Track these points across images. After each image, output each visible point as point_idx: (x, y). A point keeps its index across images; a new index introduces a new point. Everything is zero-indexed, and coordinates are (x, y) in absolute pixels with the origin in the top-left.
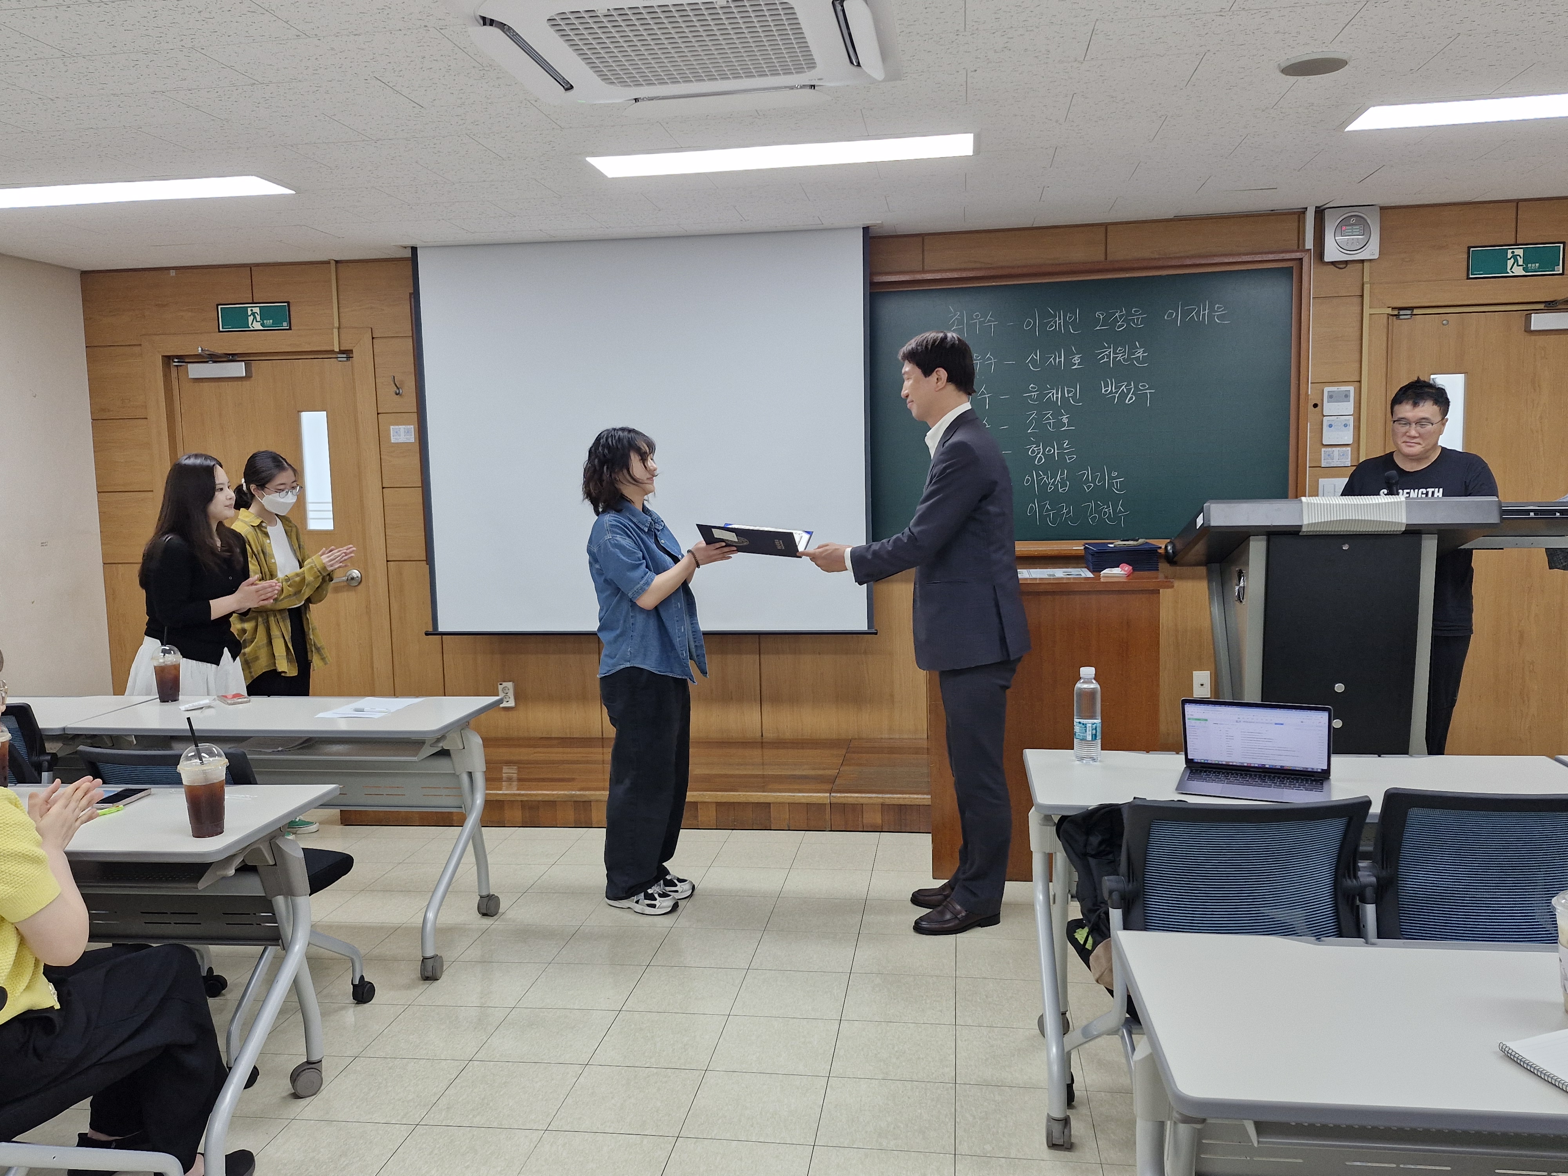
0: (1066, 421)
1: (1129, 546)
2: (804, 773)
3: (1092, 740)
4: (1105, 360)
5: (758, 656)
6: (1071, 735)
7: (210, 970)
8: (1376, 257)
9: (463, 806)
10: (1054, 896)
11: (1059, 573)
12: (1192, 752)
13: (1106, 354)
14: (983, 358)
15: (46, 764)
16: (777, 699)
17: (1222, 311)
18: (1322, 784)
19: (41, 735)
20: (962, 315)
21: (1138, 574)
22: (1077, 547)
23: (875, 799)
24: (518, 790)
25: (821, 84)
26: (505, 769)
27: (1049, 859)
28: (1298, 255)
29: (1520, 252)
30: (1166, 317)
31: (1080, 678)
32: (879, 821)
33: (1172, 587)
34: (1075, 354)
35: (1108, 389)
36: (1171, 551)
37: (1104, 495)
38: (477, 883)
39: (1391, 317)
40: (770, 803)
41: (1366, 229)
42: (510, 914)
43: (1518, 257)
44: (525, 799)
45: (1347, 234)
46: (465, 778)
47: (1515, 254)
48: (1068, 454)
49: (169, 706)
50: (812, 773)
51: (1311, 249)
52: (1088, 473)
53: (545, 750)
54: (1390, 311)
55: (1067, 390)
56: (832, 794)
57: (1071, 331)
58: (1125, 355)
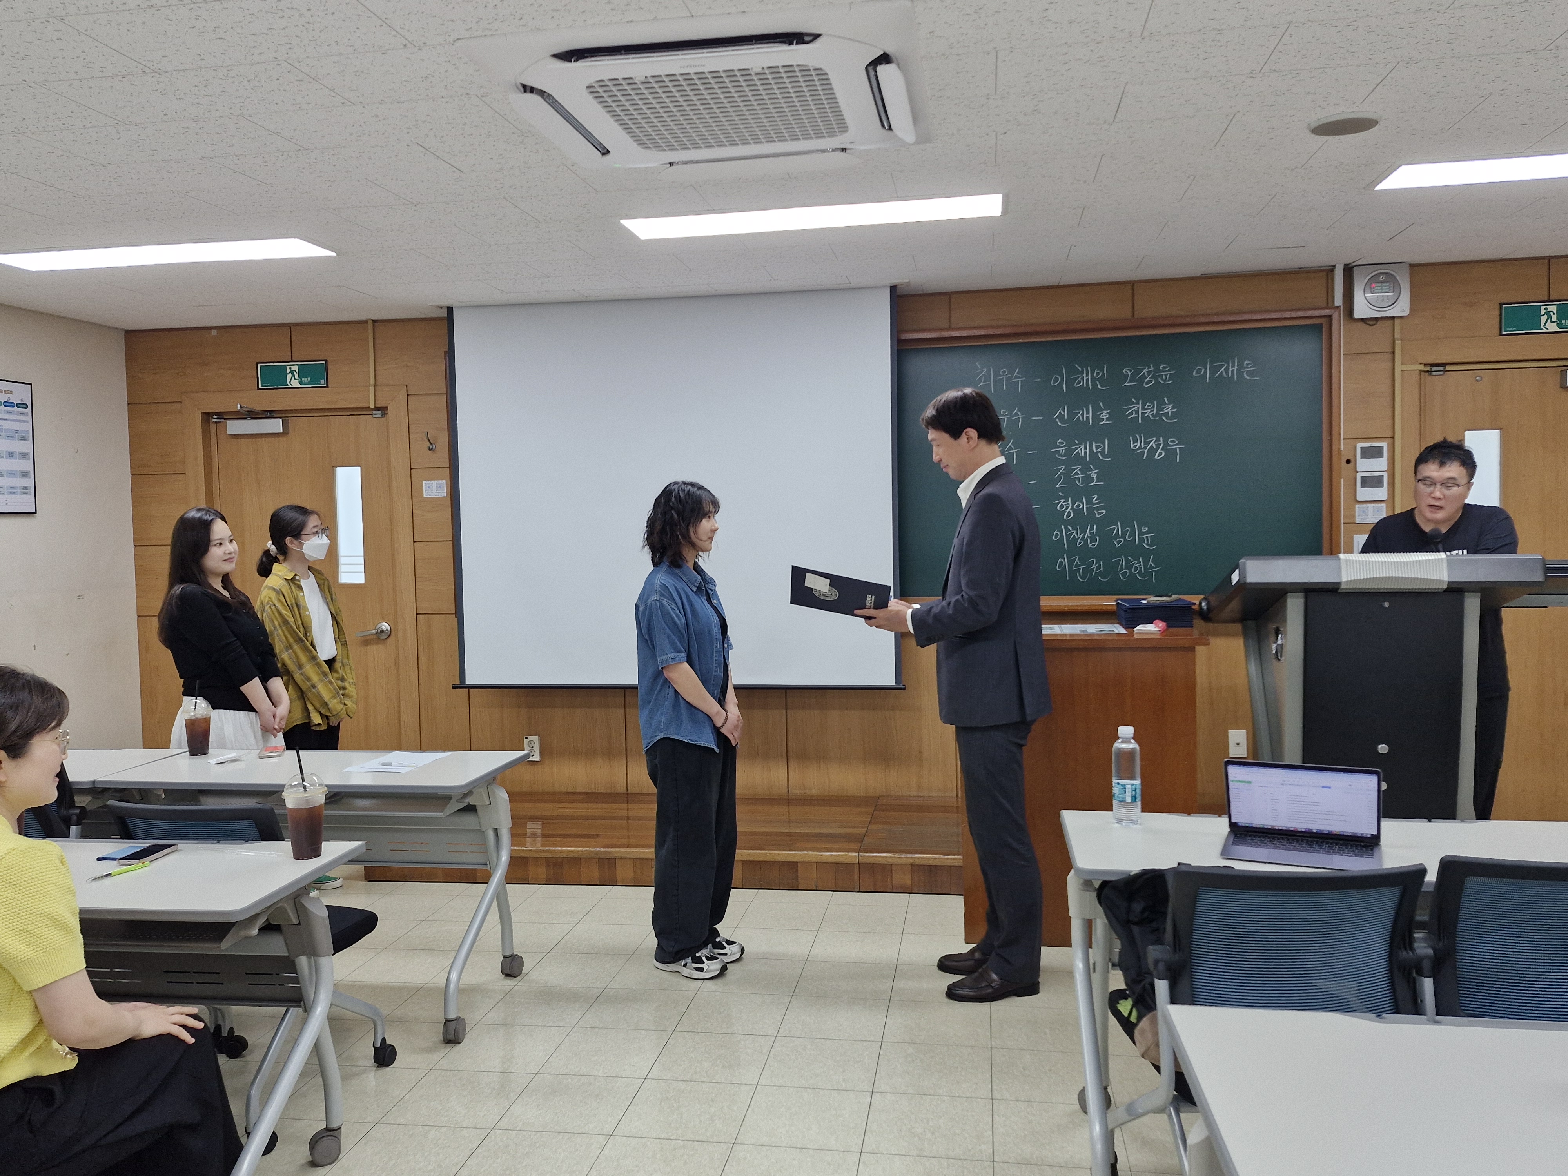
0: (1095, 477)
1: (1162, 602)
2: (831, 831)
3: (1132, 802)
4: (1133, 416)
5: (784, 712)
6: (1110, 796)
7: (231, 1030)
8: (1407, 313)
9: (488, 863)
10: (1094, 964)
11: (1092, 629)
12: (1236, 816)
13: (1134, 410)
14: (1010, 414)
15: (74, 818)
16: (804, 757)
17: (1251, 367)
18: (1372, 850)
19: (71, 788)
20: (989, 372)
21: (1171, 630)
22: (1109, 602)
23: (905, 859)
24: (542, 846)
25: (853, 147)
26: (530, 825)
27: (1089, 925)
28: (1327, 312)
29: (1553, 308)
30: (1194, 373)
31: (1119, 738)
32: (909, 882)
33: (1208, 644)
34: (1103, 410)
35: (1138, 444)
36: (1205, 608)
37: (1133, 550)
38: (500, 942)
39: (1423, 374)
40: (797, 862)
41: (1396, 286)
42: (535, 975)
43: (1552, 313)
44: (550, 855)
45: (1376, 291)
46: (491, 834)
47: (1548, 310)
48: (1098, 509)
49: (199, 760)
50: (840, 831)
51: (1340, 306)
52: (1118, 528)
53: (571, 805)
54: (1422, 367)
55: (1096, 445)
56: (860, 854)
57: (1099, 387)
58: (1154, 411)
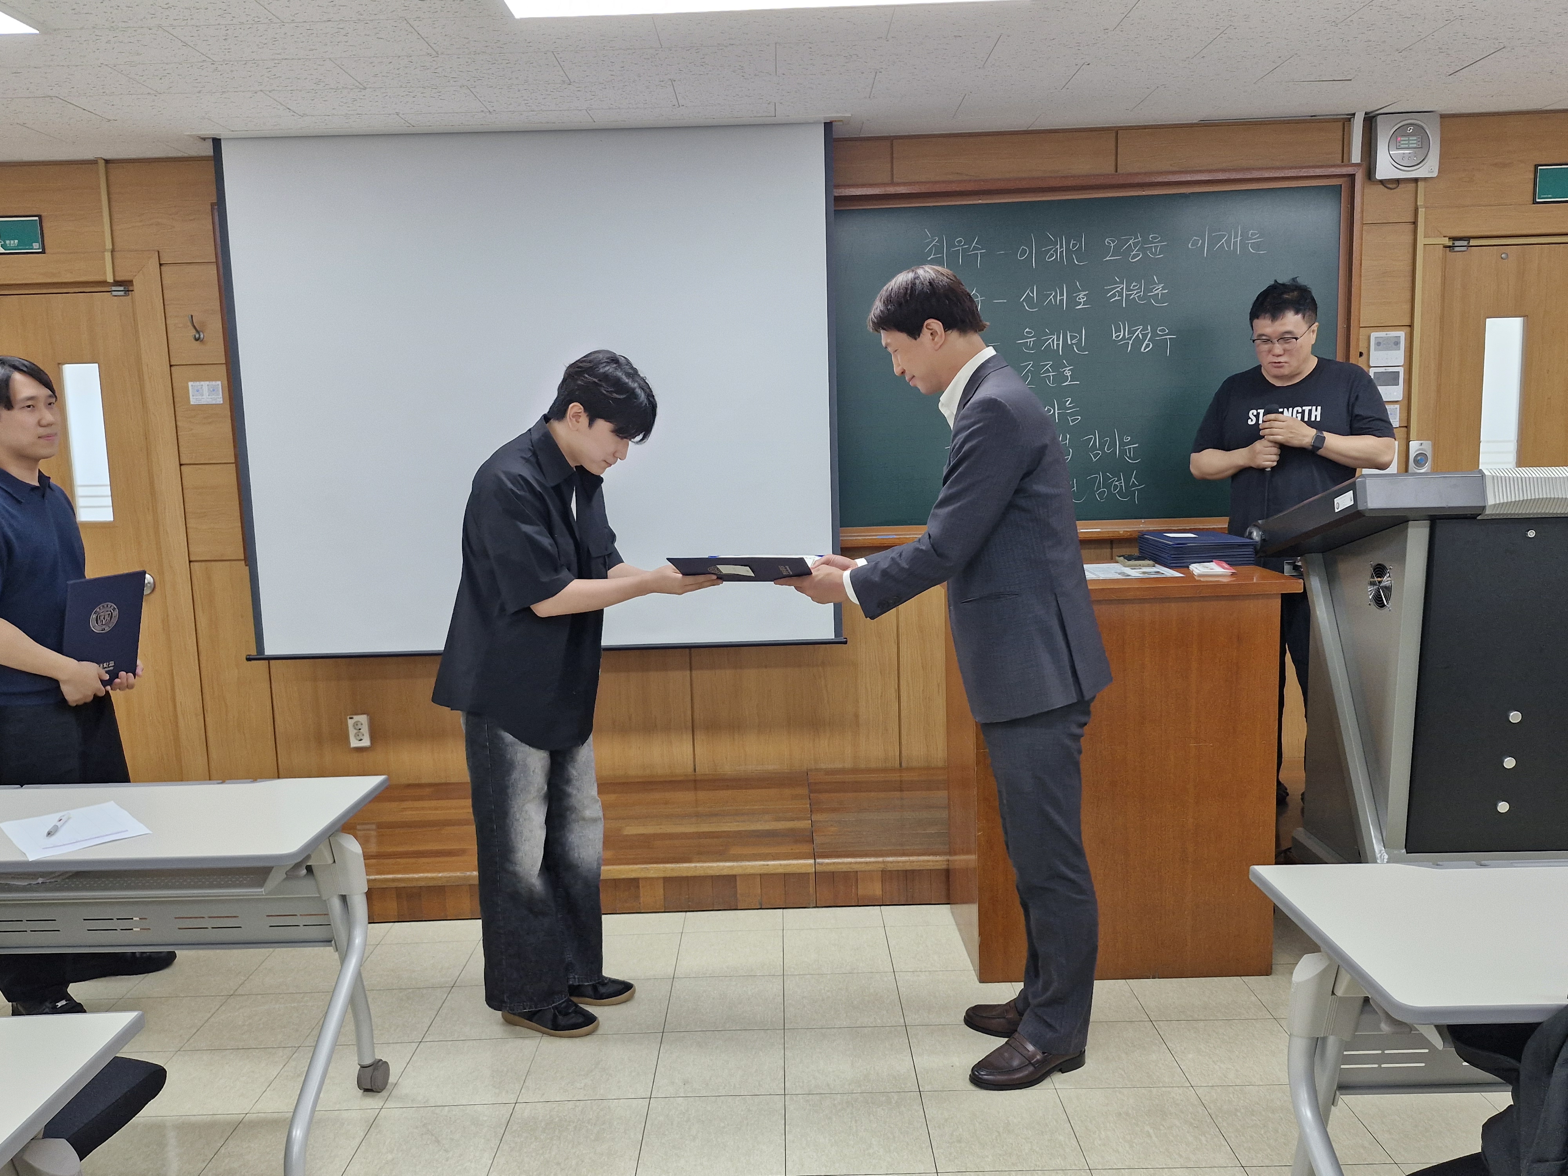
0: (1068, 374)
4: (1116, 298)
5: (689, 672)
8: (1435, 174)
13: (1117, 291)
16: (713, 728)
17: (1256, 238)
20: (941, 241)
23: (874, 864)
28: (1346, 171)
30: (1190, 245)
34: (1080, 291)
37: (1115, 465)
38: (355, 1047)
39: (1447, 249)
40: (734, 876)
41: (1424, 141)
45: (1402, 146)
46: (337, 903)
48: (1071, 415)
50: (779, 826)
51: (1360, 164)
52: (1095, 439)
54: (1447, 241)
55: (1070, 335)
56: (818, 861)
57: (1076, 263)
58: (1141, 292)
